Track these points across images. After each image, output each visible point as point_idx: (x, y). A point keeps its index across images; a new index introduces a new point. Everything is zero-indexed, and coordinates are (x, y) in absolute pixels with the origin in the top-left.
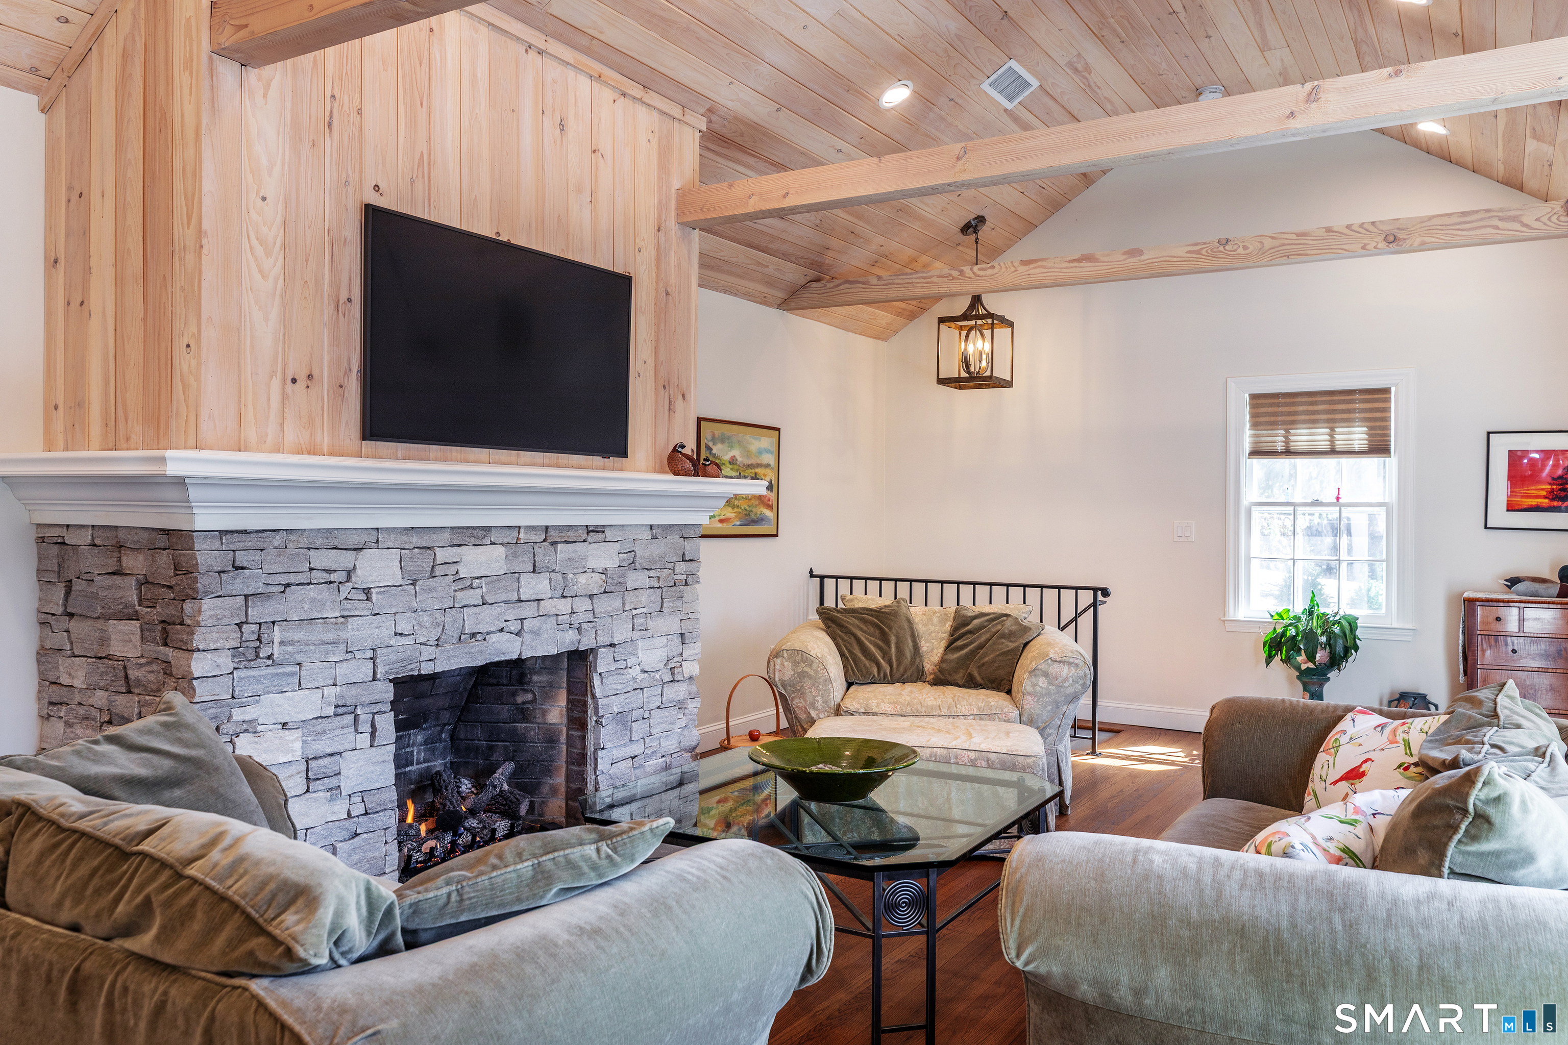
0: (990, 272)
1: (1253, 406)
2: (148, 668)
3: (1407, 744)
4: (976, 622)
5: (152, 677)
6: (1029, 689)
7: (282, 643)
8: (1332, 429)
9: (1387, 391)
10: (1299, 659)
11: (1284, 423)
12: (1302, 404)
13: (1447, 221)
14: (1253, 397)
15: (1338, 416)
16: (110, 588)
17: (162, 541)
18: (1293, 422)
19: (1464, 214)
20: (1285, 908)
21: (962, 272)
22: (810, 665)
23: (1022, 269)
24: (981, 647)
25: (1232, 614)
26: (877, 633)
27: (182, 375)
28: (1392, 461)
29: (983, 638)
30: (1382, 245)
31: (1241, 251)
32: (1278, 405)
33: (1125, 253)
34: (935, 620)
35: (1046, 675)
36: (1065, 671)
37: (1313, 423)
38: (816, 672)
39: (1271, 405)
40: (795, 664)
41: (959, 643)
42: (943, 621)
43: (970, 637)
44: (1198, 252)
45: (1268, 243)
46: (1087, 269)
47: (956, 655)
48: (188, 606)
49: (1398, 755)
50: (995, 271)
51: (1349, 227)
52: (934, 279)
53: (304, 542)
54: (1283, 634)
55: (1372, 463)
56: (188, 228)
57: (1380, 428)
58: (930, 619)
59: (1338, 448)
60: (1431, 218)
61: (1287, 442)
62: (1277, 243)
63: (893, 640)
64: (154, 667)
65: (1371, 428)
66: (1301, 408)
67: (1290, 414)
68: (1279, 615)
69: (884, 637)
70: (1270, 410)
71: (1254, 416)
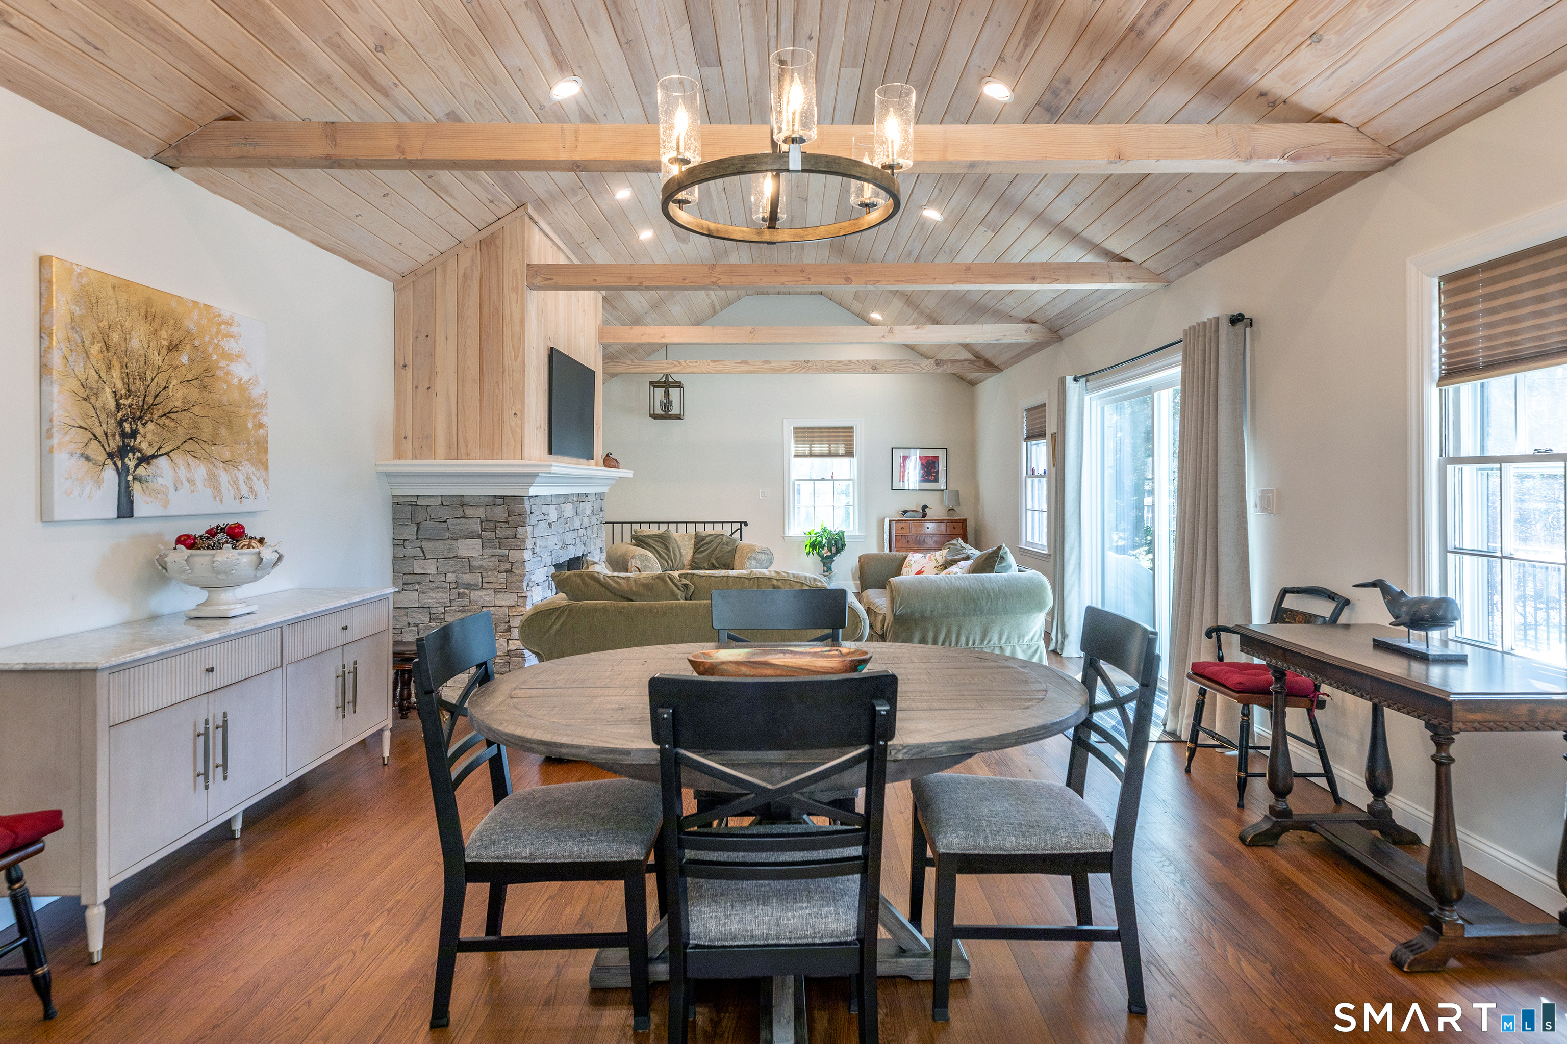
0: (695, 364)
1: (795, 433)
2: (488, 560)
3: (936, 560)
4: (708, 538)
5: (490, 564)
6: (748, 566)
7: (540, 547)
8: (830, 445)
9: (852, 428)
10: (823, 551)
11: (809, 441)
12: (816, 432)
13: (894, 363)
14: (795, 428)
15: (832, 439)
16: (458, 524)
17: (500, 501)
18: (813, 441)
19: (900, 361)
20: (967, 583)
21: (680, 363)
22: (650, 562)
23: (712, 364)
24: (714, 550)
25: (787, 534)
26: (663, 546)
27: (511, 427)
28: (854, 461)
29: (714, 547)
30: (871, 370)
31: (814, 366)
32: (806, 432)
33: (763, 362)
34: (686, 539)
35: (755, 559)
36: (763, 557)
37: (822, 442)
38: (652, 565)
39: (803, 432)
40: (642, 562)
41: (702, 549)
42: (690, 539)
43: (707, 546)
44: (796, 365)
45: (826, 364)
46: (744, 367)
47: (701, 555)
48: (520, 530)
49: (934, 564)
50: (698, 364)
51: (858, 361)
52: (664, 365)
53: (543, 501)
54: (815, 541)
55: (846, 460)
56: (515, 361)
57: (850, 445)
58: (684, 539)
59: (832, 454)
60: (889, 361)
61: (810, 450)
62: (829, 365)
63: (671, 549)
64: (493, 559)
65: (846, 445)
66: (816, 435)
67: (811, 437)
68: (809, 533)
69: (667, 548)
70: (802, 435)
71: (796, 437)
